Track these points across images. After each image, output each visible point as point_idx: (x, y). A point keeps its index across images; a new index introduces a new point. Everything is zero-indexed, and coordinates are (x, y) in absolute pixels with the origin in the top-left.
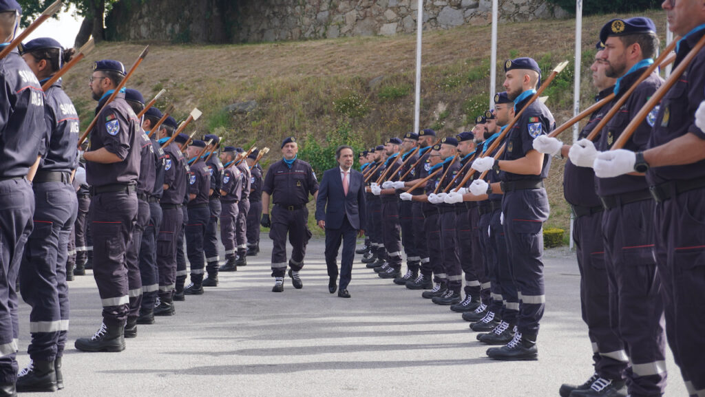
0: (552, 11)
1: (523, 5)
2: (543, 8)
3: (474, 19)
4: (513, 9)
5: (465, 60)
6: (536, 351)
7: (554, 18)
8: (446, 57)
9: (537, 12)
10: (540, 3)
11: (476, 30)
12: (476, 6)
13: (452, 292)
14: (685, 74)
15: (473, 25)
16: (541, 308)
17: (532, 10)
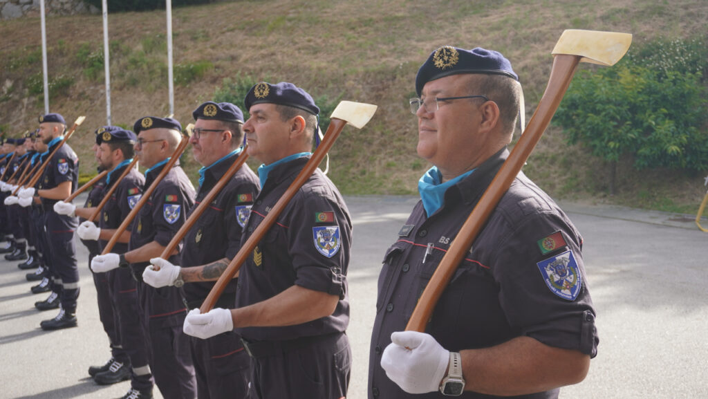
0: (88, 8)
1: (67, 3)
2: (81, 6)
3: (30, 13)
4: (59, 6)
5: (25, 46)
6: (76, 320)
7: (90, 14)
8: (10, 44)
9: (78, 8)
10: (79, 2)
11: (32, 22)
12: (31, 3)
13: (19, 251)
14: (151, 198)
15: (30, 17)
16: (77, 291)
17: (73, 7)
